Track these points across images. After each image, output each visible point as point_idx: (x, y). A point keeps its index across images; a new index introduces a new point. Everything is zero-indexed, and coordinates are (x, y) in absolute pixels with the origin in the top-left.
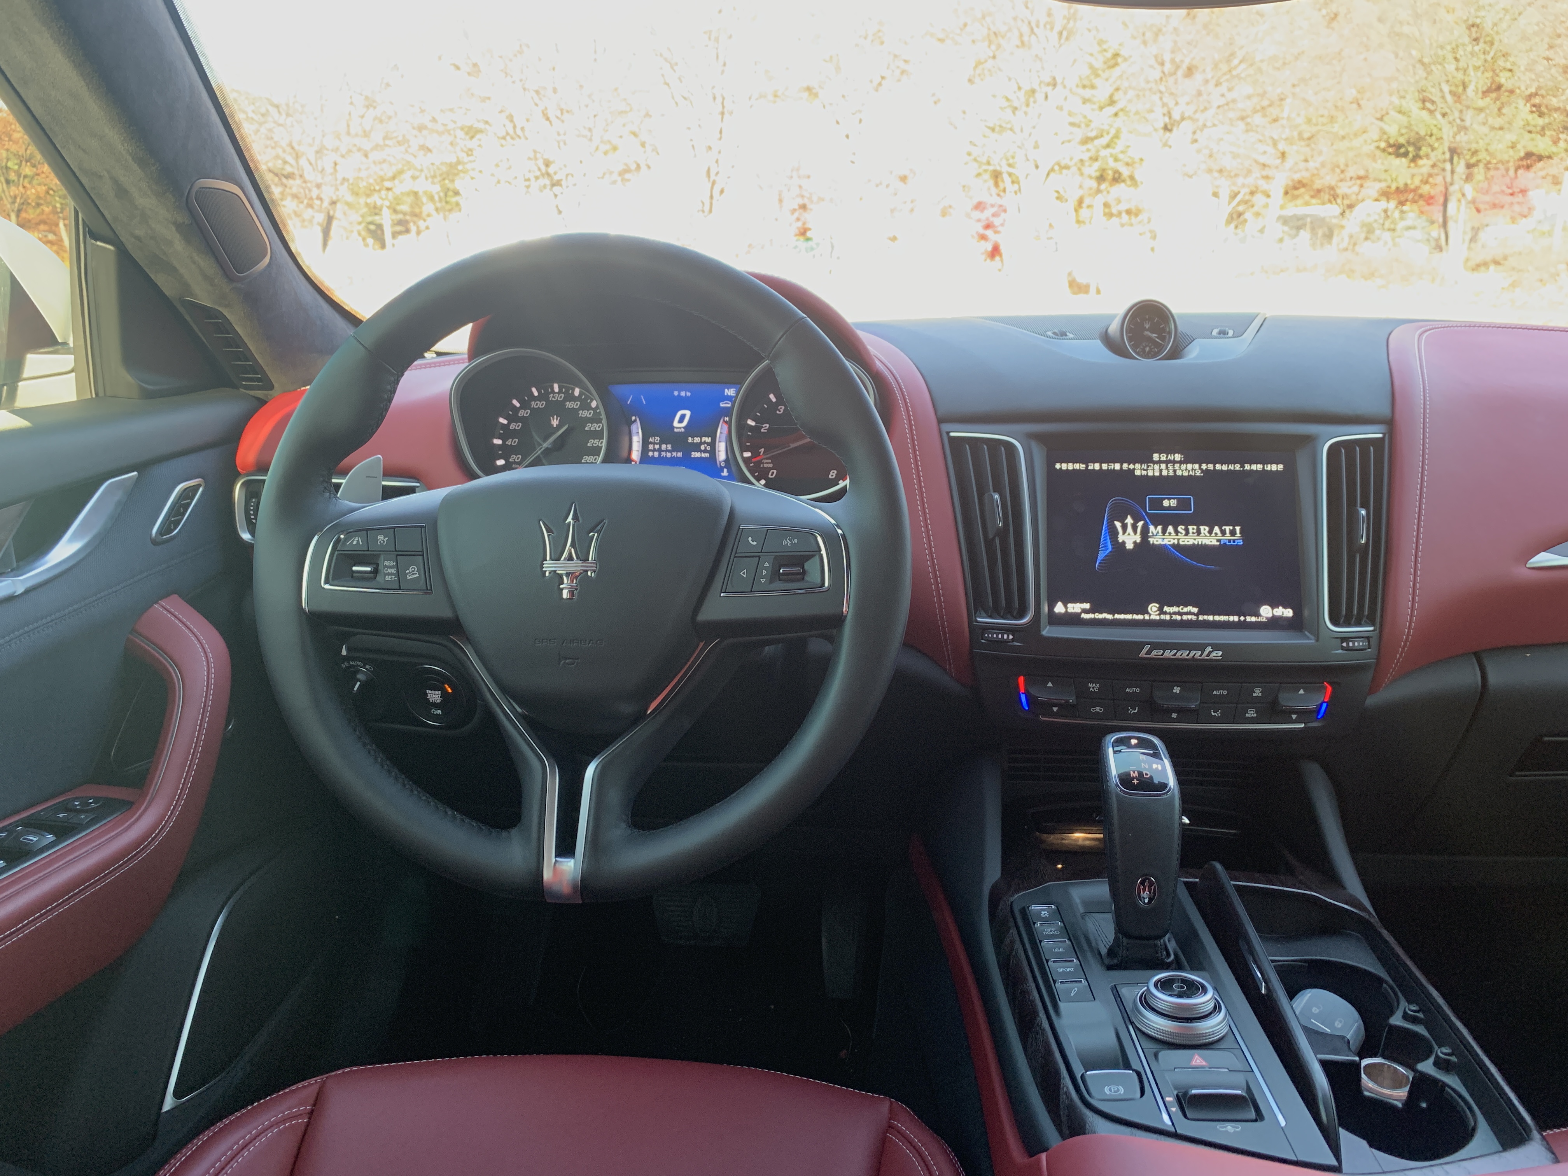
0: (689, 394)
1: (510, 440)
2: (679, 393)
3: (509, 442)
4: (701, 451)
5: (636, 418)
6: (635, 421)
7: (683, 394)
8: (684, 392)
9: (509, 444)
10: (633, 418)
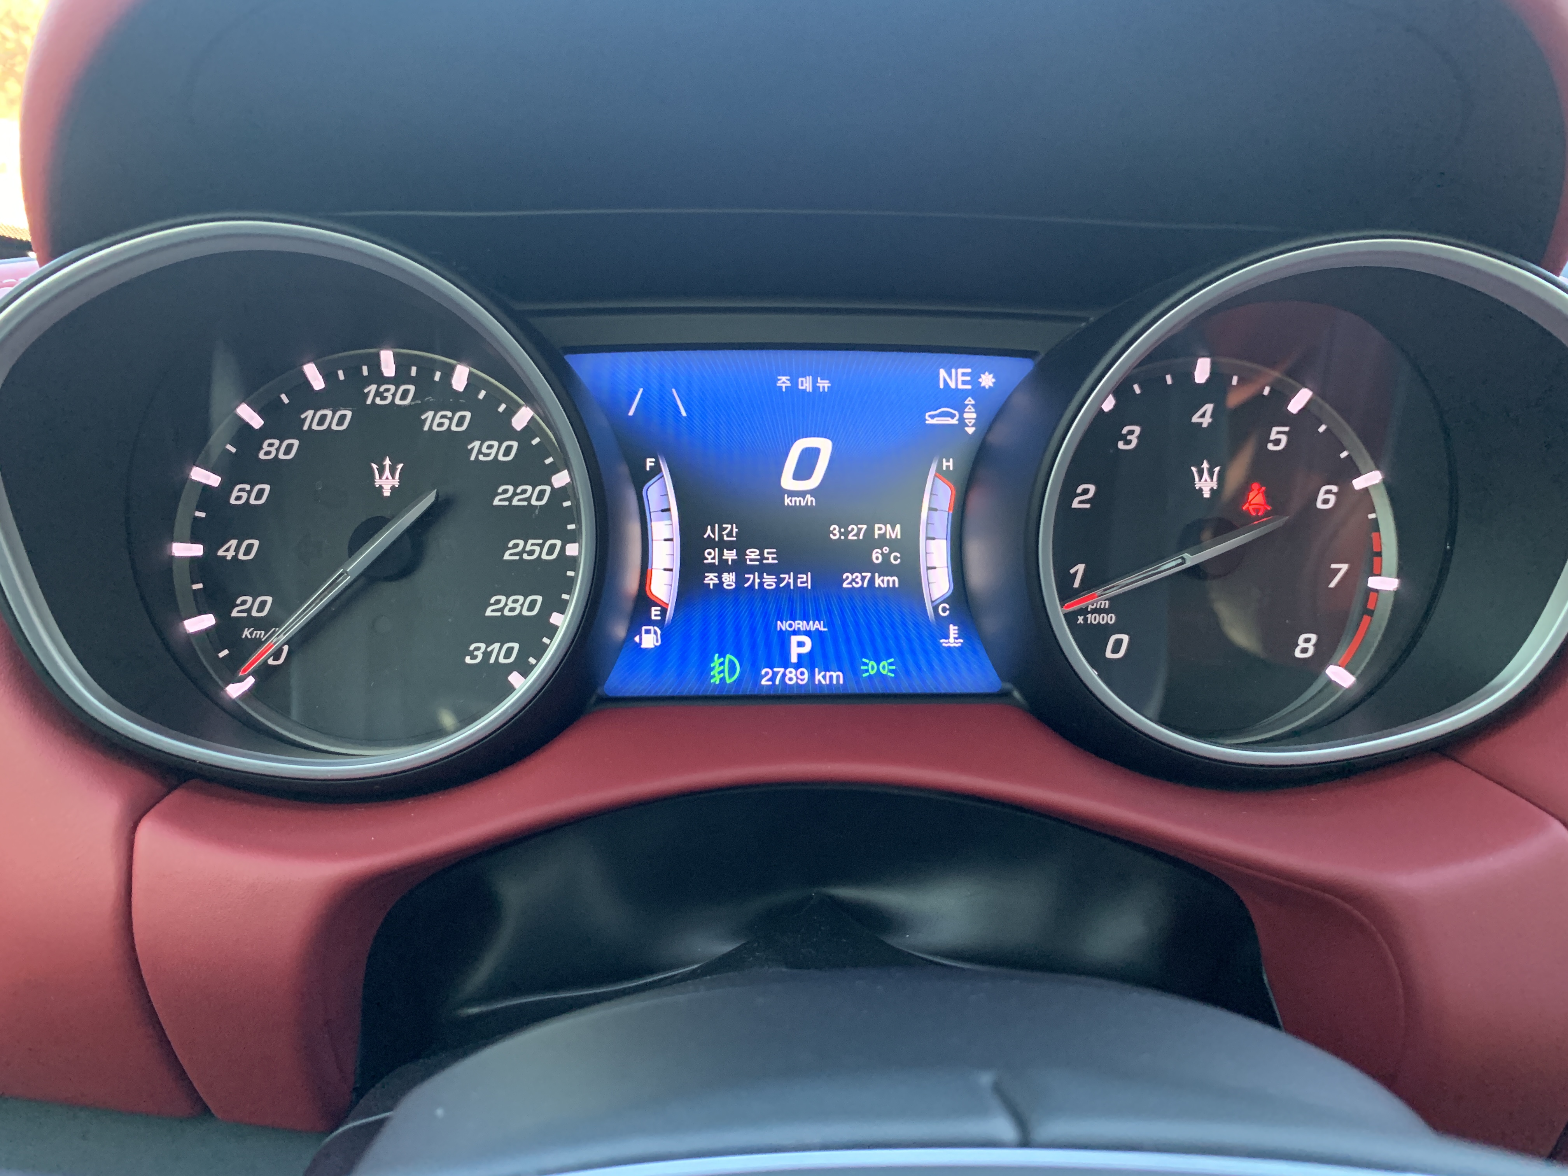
0: (824, 384)
1: (234, 543)
2: (794, 382)
3: (228, 551)
4: (873, 568)
5: (657, 463)
6: (656, 470)
7: (806, 384)
8: (809, 379)
9: (230, 555)
10: (650, 463)
